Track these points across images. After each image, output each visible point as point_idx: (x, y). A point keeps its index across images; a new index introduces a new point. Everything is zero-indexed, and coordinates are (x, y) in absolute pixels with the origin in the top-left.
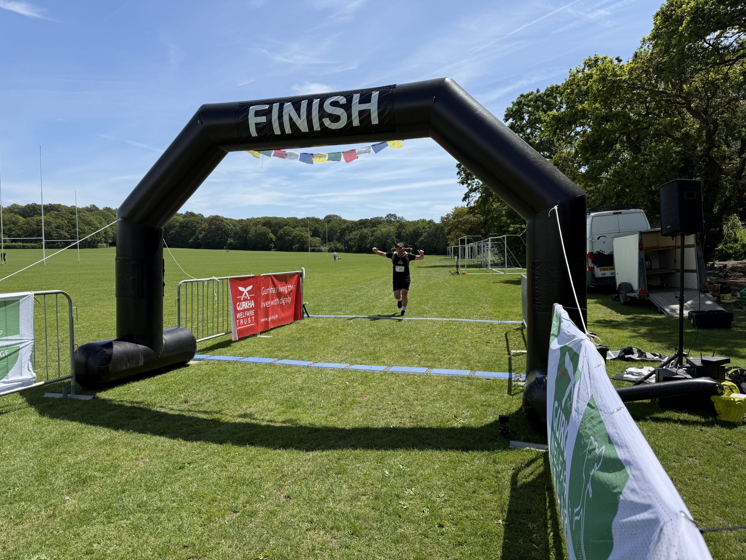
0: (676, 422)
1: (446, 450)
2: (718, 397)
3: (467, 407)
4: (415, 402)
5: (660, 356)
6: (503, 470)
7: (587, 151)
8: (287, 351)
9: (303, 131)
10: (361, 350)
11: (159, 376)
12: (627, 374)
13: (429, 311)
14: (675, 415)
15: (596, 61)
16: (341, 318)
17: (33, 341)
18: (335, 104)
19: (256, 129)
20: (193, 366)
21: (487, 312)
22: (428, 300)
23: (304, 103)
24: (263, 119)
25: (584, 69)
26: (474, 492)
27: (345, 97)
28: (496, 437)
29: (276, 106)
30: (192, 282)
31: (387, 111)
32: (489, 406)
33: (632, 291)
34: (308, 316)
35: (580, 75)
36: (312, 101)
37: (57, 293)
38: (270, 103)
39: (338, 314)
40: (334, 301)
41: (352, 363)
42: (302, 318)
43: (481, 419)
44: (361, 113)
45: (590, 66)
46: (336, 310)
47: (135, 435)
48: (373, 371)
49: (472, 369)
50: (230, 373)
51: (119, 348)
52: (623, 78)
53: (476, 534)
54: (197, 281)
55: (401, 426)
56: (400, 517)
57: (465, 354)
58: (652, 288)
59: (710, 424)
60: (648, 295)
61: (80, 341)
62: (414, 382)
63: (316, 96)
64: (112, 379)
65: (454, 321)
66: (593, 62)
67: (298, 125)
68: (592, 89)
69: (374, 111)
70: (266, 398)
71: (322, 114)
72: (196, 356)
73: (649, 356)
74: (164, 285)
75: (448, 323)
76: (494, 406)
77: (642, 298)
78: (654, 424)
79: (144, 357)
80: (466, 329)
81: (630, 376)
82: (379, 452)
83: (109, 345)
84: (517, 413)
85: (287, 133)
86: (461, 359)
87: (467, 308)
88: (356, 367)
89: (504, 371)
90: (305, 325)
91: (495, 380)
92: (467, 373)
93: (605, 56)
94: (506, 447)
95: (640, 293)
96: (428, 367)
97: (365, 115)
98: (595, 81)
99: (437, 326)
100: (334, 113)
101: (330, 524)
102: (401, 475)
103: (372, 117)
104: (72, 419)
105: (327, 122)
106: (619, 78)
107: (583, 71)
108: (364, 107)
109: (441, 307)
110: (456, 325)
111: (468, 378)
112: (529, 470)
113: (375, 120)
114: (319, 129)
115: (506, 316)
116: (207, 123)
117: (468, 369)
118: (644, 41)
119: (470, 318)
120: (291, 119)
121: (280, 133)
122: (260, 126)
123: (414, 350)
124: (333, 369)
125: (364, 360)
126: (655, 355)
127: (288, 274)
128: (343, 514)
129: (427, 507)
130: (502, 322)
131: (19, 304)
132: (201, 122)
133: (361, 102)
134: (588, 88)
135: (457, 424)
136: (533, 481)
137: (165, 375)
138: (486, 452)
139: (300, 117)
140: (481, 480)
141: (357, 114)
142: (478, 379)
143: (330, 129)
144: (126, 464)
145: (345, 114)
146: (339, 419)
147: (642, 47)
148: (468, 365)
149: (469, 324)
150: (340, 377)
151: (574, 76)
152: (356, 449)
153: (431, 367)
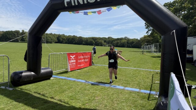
8: (82, 76)
9: (81, 4)
13: (131, 65)
20: (52, 79)
21: (150, 67)
42: (92, 65)
48: (105, 86)
51: (25, 74)
54: (56, 54)
62: (118, 92)
65: (138, 69)
72: (53, 76)
74: (42, 54)
79: (33, 77)
80: (141, 72)
87: (144, 65)
111: (138, 92)
117: (139, 88)
119: (144, 69)
121: (74, 5)
122: (68, 3)
127: (88, 52)
143: (90, 3)
153: (126, 86)
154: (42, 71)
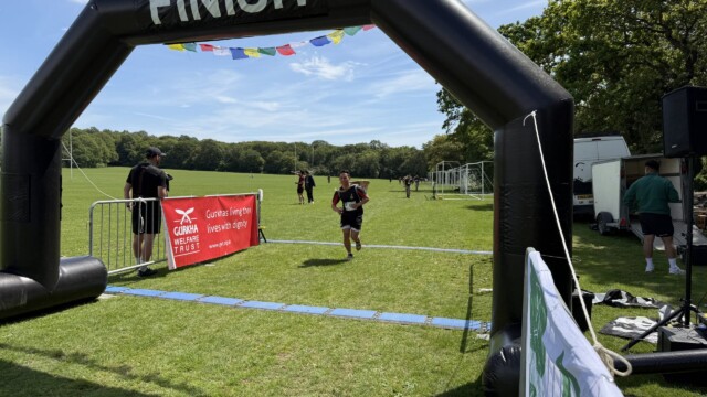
4: (348, 365)
5: (653, 302)
8: (221, 284)
9: (214, 15)
11: (51, 316)
12: (618, 325)
13: (396, 238)
19: (159, 15)
20: (105, 301)
21: (458, 240)
22: (398, 226)
30: (110, 203)
33: (613, 221)
34: (266, 242)
35: (559, 3)
39: (298, 240)
40: (301, 225)
41: (290, 303)
42: (258, 243)
46: (299, 235)
48: (311, 314)
49: (429, 315)
50: (138, 314)
54: (118, 203)
62: (355, 332)
65: (421, 250)
67: (208, 8)
73: (640, 300)
74: (61, 206)
77: (623, 228)
79: (28, 295)
80: (432, 260)
81: (621, 329)
85: (195, 19)
86: (419, 300)
87: (438, 235)
88: (292, 308)
92: (422, 319)
96: (378, 309)
99: (401, 256)
106: (598, 5)
110: (421, 255)
111: (423, 327)
113: (301, 1)
116: (103, 9)
117: (424, 314)
119: (438, 247)
121: (188, 20)
122: (163, 11)
123: (367, 286)
124: (264, 311)
125: (306, 298)
126: (647, 300)
134: (567, 14)
142: (435, 328)
148: (426, 308)
150: (266, 323)
151: (553, 4)
153: (382, 310)
154: (65, 270)
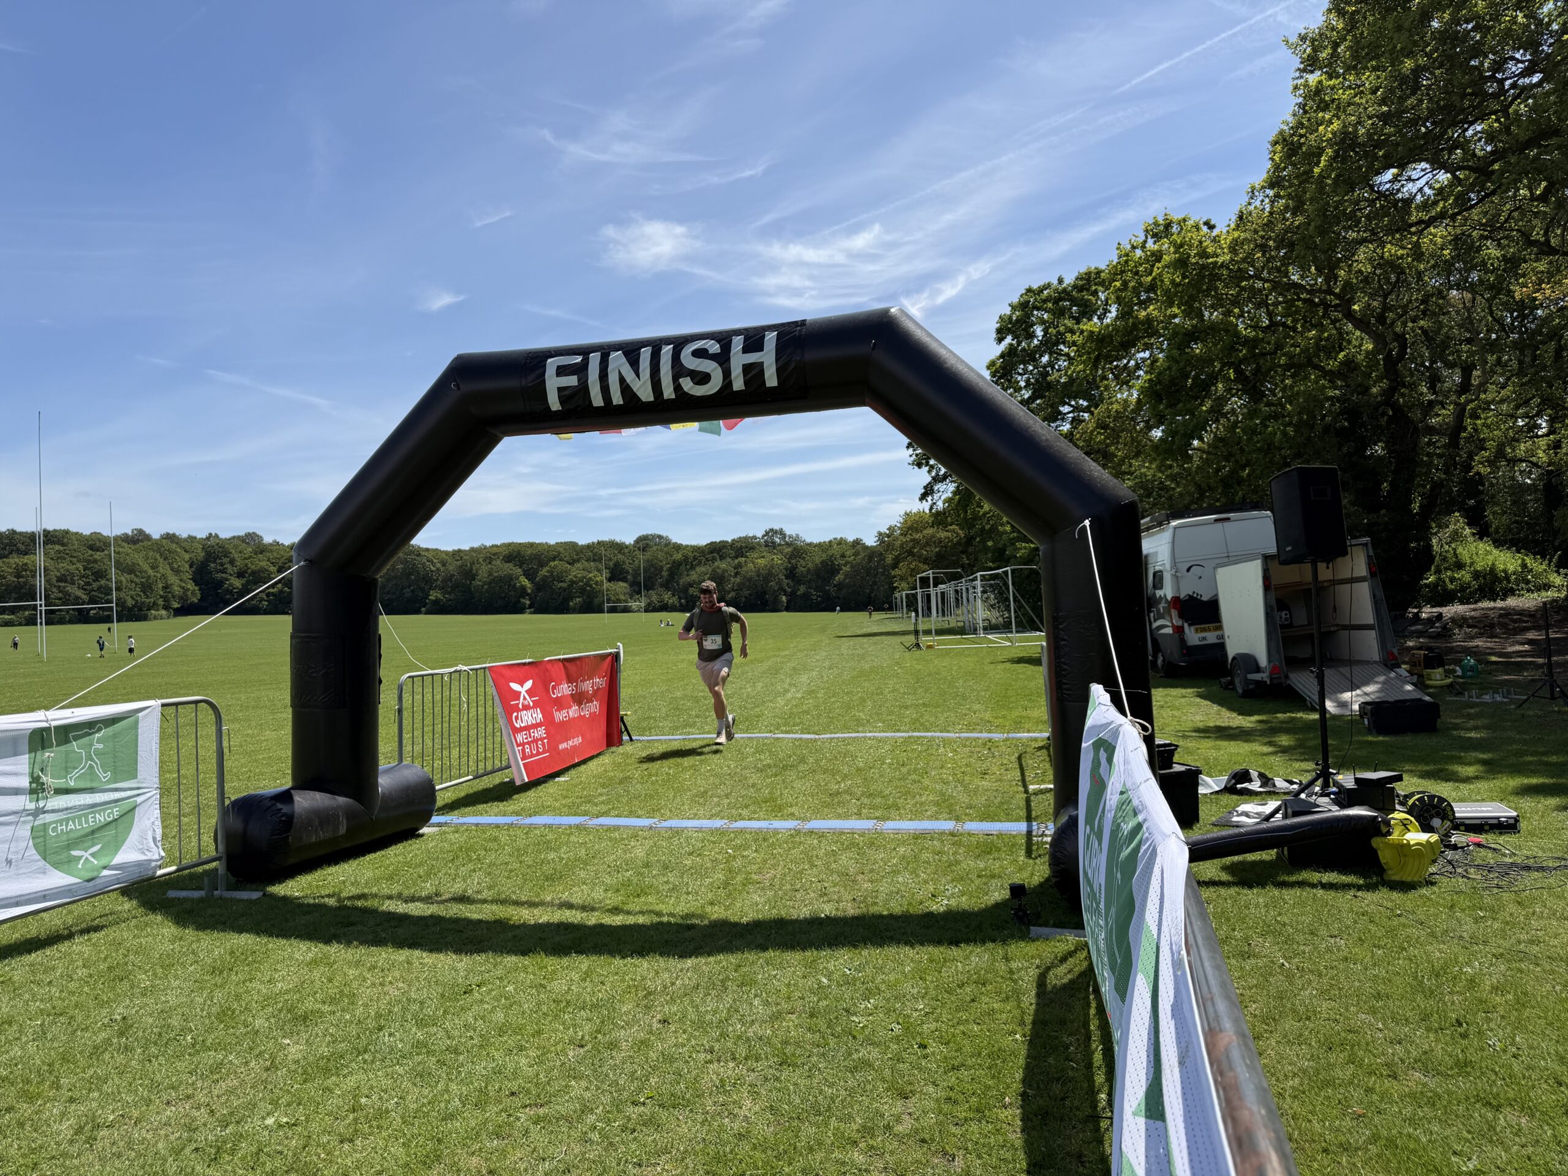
0: (1313, 886)
1: (922, 944)
2: (1383, 839)
3: (953, 881)
4: (860, 877)
6: (1019, 970)
7: (1161, 400)
8: (603, 802)
9: (644, 400)
10: (746, 795)
11: (374, 856)
12: (1239, 815)
13: (868, 721)
14: (1315, 876)
15: (1168, 225)
16: (700, 739)
17: (158, 791)
18: (700, 353)
19: (560, 397)
20: (432, 837)
21: (981, 719)
22: (863, 700)
23: (646, 353)
24: (572, 381)
25: (1145, 242)
26: (973, 1000)
27: (718, 341)
28: (1006, 922)
29: (595, 358)
30: (423, 676)
31: (793, 365)
32: (993, 876)
33: (1258, 669)
34: (631, 740)
35: (1139, 253)
36: (660, 349)
37: (196, 702)
38: (584, 351)
39: (689, 733)
40: (677, 708)
41: (733, 818)
42: (620, 743)
43: (978, 897)
44: (747, 368)
45: (1155, 235)
46: (685, 727)
47: (363, 950)
48: (775, 829)
49: (958, 819)
50: (505, 844)
51: (306, 801)
52: (1220, 260)
53: (980, 1054)
54: (432, 675)
55: (840, 914)
56: (854, 1037)
57: (943, 795)
58: (1294, 663)
59: (1370, 887)
60: (1287, 677)
61: (234, 793)
62: (853, 844)
63: (667, 341)
64: (292, 860)
65: (918, 738)
66: (1162, 228)
67: (635, 390)
68: (1162, 281)
69: (770, 365)
70: (584, 883)
71: (679, 370)
72: (435, 819)
73: (1280, 783)
74: (380, 682)
75: (907, 741)
76: (1000, 877)
77: (1276, 681)
78: (1276, 892)
79: (348, 820)
80: (941, 750)
81: (1244, 819)
82: (808, 954)
83: (285, 797)
84: (1041, 885)
85: (615, 403)
86: (937, 804)
87: (942, 713)
88: (740, 824)
89: (1017, 820)
90: (626, 755)
91: (1000, 835)
92: (949, 825)
93: (1180, 217)
94: (1025, 936)
95: (1271, 673)
96: (877, 818)
97: (753, 372)
98: (1166, 266)
99: (887, 747)
100: (698, 369)
101: (742, 1051)
102: (848, 982)
103: (767, 375)
104: (240, 930)
105: (687, 384)
106: (1211, 260)
107: (1143, 247)
108: (752, 358)
109: (891, 713)
110: (922, 745)
111: (952, 834)
112: (1062, 970)
113: (771, 380)
114: (673, 396)
115: (1018, 725)
116: (468, 387)
117: (950, 819)
118: (1253, 192)
119: (948, 732)
120: (622, 380)
121: (602, 404)
122: (567, 393)
123: (846, 792)
124: (700, 830)
125: (755, 812)
126: (1291, 783)
127: (595, 656)
128: (760, 1039)
129: (898, 1023)
130: (1011, 735)
131: (137, 722)
132: (457, 386)
133: (746, 350)
134: (1154, 279)
135: (938, 906)
136: (1072, 981)
137: (383, 852)
138: (990, 945)
139: (638, 376)
140: (984, 984)
141: (741, 369)
142: (970, 834)
143: (692, 396)
144: (366, 993)
145: (720, 370)
146: (727, 908)
147: (1250, 204)
148: (950, 813)
149: (946, 742)
150: (714, 843)
151: (1127, 255)
152: (767, 949)
153: (883, 819)
154: (384, 783)
